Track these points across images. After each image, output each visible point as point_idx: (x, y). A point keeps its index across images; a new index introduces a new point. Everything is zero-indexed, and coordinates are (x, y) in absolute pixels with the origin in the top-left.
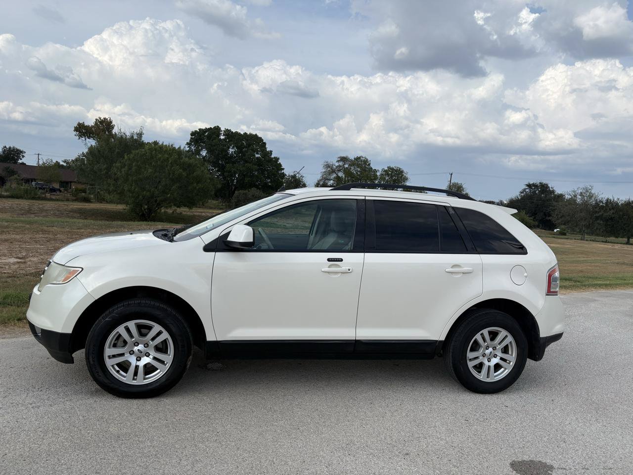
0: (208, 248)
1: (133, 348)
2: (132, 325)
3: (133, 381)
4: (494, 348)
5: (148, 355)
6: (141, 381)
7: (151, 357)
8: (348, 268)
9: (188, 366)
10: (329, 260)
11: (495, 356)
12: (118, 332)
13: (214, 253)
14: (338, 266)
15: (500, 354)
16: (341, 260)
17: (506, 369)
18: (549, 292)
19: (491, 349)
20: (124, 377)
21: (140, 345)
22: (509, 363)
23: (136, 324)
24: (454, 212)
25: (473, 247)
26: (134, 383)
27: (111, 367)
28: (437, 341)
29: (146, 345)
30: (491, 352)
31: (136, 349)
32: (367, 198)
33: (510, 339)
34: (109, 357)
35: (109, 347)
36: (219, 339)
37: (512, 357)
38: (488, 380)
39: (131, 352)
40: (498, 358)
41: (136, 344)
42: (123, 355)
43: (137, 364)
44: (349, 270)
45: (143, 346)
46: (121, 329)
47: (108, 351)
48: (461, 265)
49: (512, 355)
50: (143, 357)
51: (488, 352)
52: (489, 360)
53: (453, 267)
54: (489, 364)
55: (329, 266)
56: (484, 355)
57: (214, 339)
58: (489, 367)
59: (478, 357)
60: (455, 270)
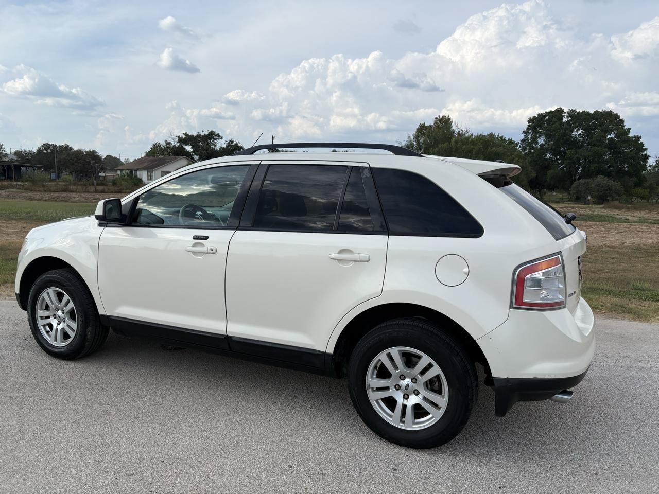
0: (101, 223)
1: (55, 312)
2: (51, 291)
3: (54, 342)
4: (414, 380)
5: (64, 321)
6: (58, 343)
7: (66, 323)
8: (209, 248)
9: (89, 336)
10: (195, 238)
11: (416, 393)
12: (43, 297)
13: (103, 228)
14: (202, 245)
15: (424, 392)
16: (207, 238)
17: (432, 417)
19: (407, 381)
21: (59, 311)
22: (440, 408)
23: (54, 291)
24: (368, 175)
25: (384, 224)
26: (55, 344)
27: (41, 327)
28: (324, 353)
29: (63, 311)
30: (408, 385)
31: (57, 313)
32: (263, 162)
33: (437, 370)
34: (42, 318)
35: (41, 309)
36: (108, 314)
37: (443, 400)
38: (401, 426)
39: (54, 316)
40: (420, 396)
41: (57, 309)
42: (49, 317)
43: (57, 327)
44: (212, 250)
45: (61, 312)
46: (45, 294)
47: (39, 312)
48: (352, 249)
49: (443, 397)
50: (61, 322)
51: (403, 383)
52: (406, 397)
53: (342, 251)
54: (405, 402)
55: (195, 245)
56: (398, 387)
57: (104, 314)
58: (404, 407)
59: (387, 388)
60: (344, 257)
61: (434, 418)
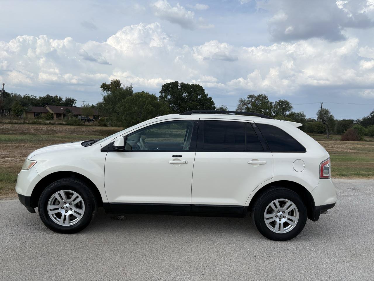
0: (103, 150)
1: (63, 205)
2: (62, 192)
3: (63, 224)
4: (284, 212)
5: (71, 209)
6: (67, 224)
7: (73, 210)
9: (93, 216)
10: (173, 156)
11: (284, 217)
12: (55, 197)
13: (106, 153)
14: (179, 160)
15: (287, 216)
16: (181, 156)
17: (292, 226)
18: (322, 177)
19: (281, 213)
20: (59, 221)
21: (67, 204)
22: (294, 222)
23: (64, 192)
24: (256, 127)
25: (268, 148)
26: (64, 225)
27: (51, 216)
28: (244, 206)
29: (70, 204)
30: (281, 214)
31: (65, 206)
32: (200, 119)
33: (294, 206)
34: (51, 210)
35: (51, 205)
36: (110, 202)
37: (296, 218)
38: (279, 232)
39: (62, 208)
40: (286, 218)
41: (65, 203)
42: (58, 209)
43: (65, 214)
44: (185, 162)
45: (68, 204)
46: (56, 195)
47: (50, 207)
48: (257, 159)
49: (296, 217)
50: (69, 210)
51: (279, 214)
52: (280, 220)
53: (253, 160)
54: (280, 222)
55: (174, 160)
56: (276, 216)
57: (107, 202)
58: (280, 224)
59: (272, 218)
60: (254, 163)
61: (293, 226)
